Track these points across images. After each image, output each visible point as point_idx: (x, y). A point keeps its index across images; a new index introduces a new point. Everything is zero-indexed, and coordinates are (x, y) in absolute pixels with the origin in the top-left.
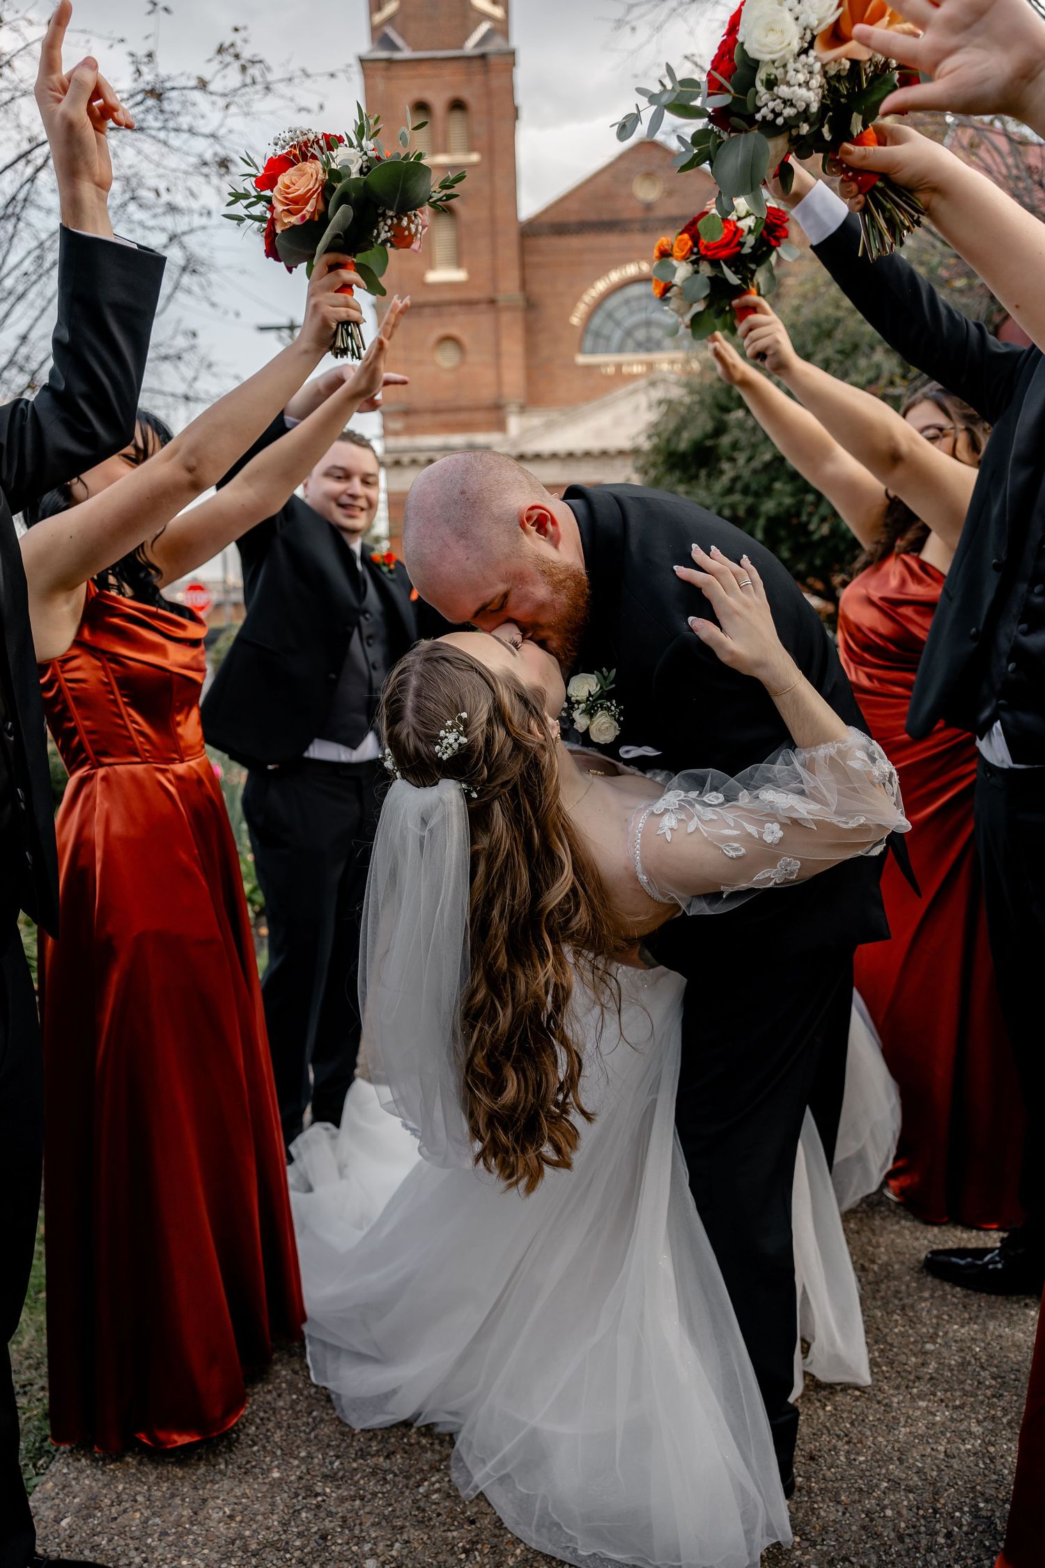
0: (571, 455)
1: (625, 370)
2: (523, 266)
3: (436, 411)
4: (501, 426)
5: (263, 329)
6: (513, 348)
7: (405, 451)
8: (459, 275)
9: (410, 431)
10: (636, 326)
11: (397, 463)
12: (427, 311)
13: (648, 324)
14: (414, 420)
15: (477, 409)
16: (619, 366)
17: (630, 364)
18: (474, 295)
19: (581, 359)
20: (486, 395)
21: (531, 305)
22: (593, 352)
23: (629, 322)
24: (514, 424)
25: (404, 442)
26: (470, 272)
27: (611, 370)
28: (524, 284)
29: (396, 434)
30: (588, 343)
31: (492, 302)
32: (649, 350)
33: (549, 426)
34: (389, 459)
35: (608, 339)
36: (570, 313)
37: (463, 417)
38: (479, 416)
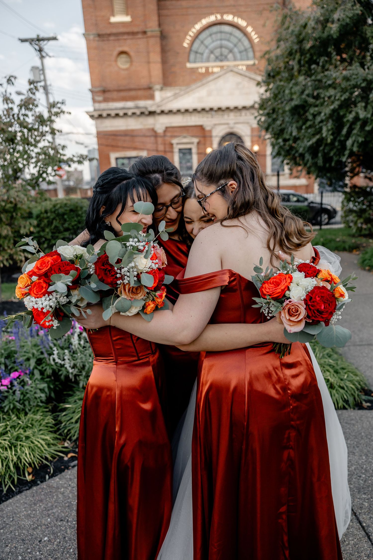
0: (187, 111)
1: (210, 70)
2: (159, 16)
3: (119, 91)
4: (152, 97)
5: (23, 41)
6: (156, 57)
7: (104, 110)
8: (127, 19)
9: (106, 100)
10: (216, 48)
11: (100, 116)
12: (112, 38)
13: (221, 47)
14: (108, 95)
15: (140, 89)
16: (207, 68)
17: (213, 67)
18: (135, 29)
19: (189, 65)
20: (144, 82)
21: (163, 37)
22: (195, 62)
23: (211, 46)
24: (158, 95)
25: (104, 106)
26: (132, 17)
27: (203, 70)
28: (160, 25)
29: (100, 102)
30: (192, 56)
31: (145, 33)
32: (221, 61)
33: (176, 96)
34: (96, 114)
35: (202, 54)
36: (184, 41)
37: (133, 93)
38: (140, 93)
